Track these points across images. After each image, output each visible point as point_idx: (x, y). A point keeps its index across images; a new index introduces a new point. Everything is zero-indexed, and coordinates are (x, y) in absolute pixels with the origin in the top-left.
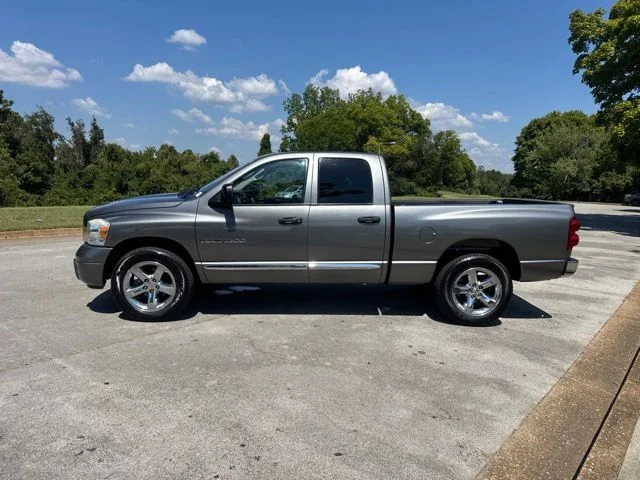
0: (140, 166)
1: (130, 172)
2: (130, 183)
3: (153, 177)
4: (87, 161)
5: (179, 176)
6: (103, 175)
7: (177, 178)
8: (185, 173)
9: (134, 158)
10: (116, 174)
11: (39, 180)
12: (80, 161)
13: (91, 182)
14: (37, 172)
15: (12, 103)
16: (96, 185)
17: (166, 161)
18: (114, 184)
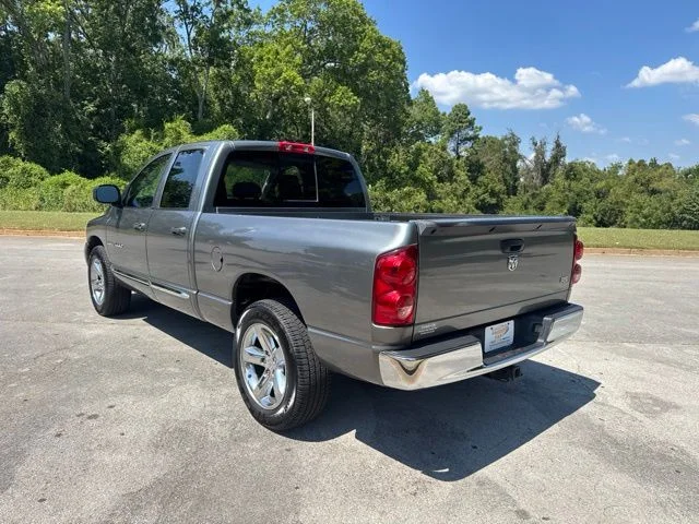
0: (600, 185)
1: (588, 193)
2: (585, 205)
3: (611, 198)
4: (545, 181)
5: (645, 196)
6: (557, 196)
7: (643, 198)
8: (654, 192)
9: (595, 175)
10: (571, 195)
11: (494, 201)
12: (538, 182)
13: (544, 203)
14: (493, 194)
15: (481, 128)
16: (548, 206)
17: (632, 178)
18: (568, 205)
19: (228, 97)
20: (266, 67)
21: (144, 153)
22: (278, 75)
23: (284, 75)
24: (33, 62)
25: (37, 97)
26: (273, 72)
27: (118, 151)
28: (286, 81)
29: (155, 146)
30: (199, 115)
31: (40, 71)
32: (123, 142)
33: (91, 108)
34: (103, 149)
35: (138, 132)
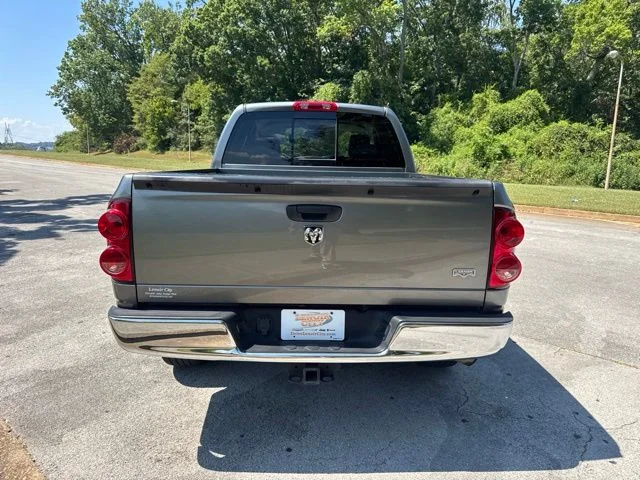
19: (548, 63)
20: (588, 25)
21: (450, 123)
22: (601, 30)
23: (607, 30)
24: (375, 55)
25: (375, 82)
26: (593, 28)
27: (429, 124)
28: (609, 36)
29: (460, 116)
30: (514, 83)
31: (380, 61)
32: (434, 115)
33: (416, 87)
34: (420, 121)
35: (448, 104)
